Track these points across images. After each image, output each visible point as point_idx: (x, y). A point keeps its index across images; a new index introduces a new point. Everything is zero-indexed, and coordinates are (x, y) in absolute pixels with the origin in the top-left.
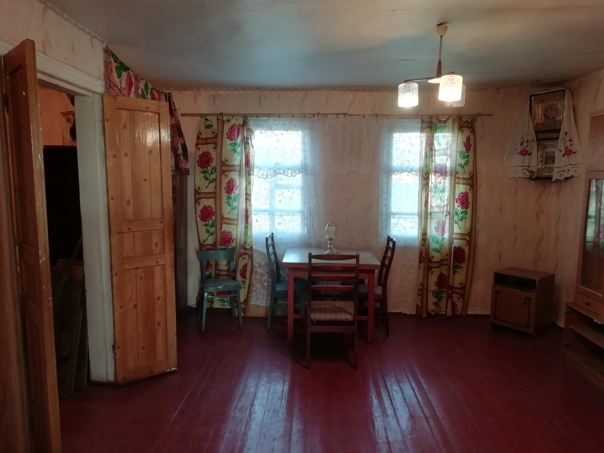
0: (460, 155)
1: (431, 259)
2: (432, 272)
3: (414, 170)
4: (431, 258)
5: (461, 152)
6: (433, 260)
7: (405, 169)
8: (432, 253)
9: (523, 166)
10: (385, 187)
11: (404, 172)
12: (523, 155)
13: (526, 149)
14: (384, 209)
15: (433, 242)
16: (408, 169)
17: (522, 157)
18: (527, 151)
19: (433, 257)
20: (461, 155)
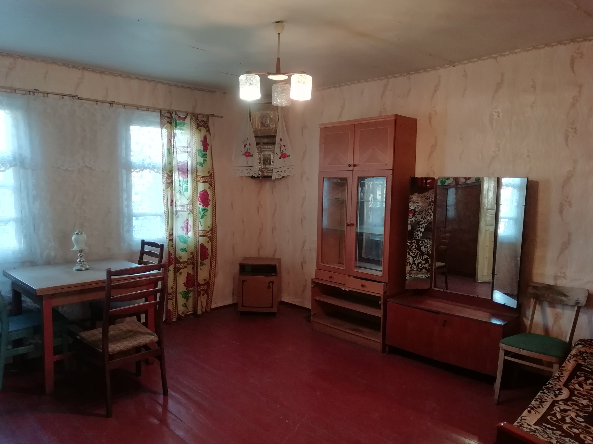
0: (198, 154)
1: (179, 260)
2: (181, 273)
3: (156, 167)
4: (178, 258)
5: (200, 151)
6: (181, 260)
7: (146, 166)
8: (180, 253)
9: (248, 166)
10: (125, 185)
11: (146, 169)
12: (247, 156)
13: (248, 151)
14: (125, 210)
15: (181, 241)
16: (150, 166)
17: (246, 157)
18: (250, 153)
19: (180, 258)
20: (200, 153)
